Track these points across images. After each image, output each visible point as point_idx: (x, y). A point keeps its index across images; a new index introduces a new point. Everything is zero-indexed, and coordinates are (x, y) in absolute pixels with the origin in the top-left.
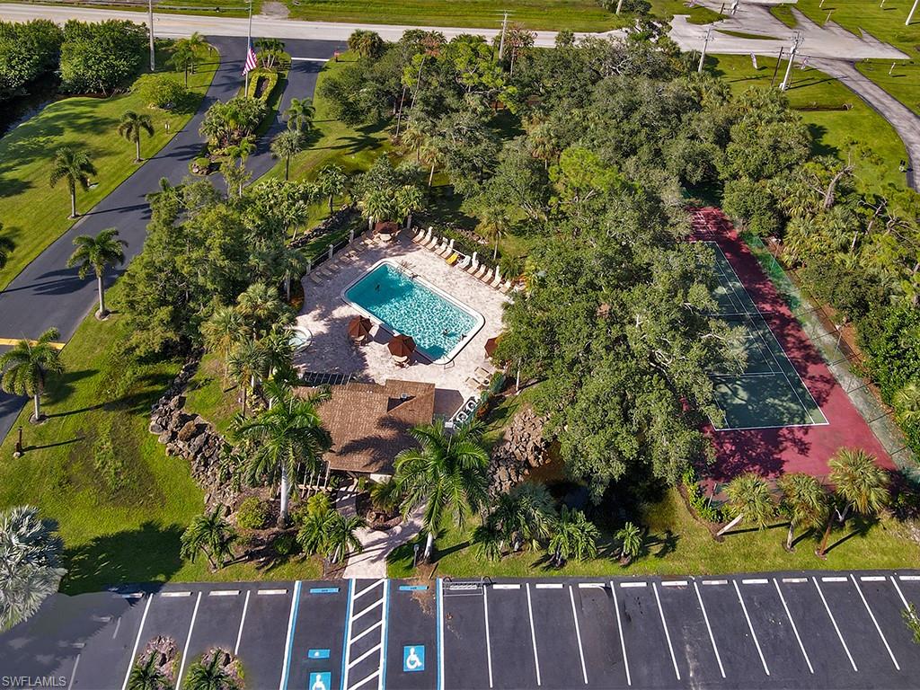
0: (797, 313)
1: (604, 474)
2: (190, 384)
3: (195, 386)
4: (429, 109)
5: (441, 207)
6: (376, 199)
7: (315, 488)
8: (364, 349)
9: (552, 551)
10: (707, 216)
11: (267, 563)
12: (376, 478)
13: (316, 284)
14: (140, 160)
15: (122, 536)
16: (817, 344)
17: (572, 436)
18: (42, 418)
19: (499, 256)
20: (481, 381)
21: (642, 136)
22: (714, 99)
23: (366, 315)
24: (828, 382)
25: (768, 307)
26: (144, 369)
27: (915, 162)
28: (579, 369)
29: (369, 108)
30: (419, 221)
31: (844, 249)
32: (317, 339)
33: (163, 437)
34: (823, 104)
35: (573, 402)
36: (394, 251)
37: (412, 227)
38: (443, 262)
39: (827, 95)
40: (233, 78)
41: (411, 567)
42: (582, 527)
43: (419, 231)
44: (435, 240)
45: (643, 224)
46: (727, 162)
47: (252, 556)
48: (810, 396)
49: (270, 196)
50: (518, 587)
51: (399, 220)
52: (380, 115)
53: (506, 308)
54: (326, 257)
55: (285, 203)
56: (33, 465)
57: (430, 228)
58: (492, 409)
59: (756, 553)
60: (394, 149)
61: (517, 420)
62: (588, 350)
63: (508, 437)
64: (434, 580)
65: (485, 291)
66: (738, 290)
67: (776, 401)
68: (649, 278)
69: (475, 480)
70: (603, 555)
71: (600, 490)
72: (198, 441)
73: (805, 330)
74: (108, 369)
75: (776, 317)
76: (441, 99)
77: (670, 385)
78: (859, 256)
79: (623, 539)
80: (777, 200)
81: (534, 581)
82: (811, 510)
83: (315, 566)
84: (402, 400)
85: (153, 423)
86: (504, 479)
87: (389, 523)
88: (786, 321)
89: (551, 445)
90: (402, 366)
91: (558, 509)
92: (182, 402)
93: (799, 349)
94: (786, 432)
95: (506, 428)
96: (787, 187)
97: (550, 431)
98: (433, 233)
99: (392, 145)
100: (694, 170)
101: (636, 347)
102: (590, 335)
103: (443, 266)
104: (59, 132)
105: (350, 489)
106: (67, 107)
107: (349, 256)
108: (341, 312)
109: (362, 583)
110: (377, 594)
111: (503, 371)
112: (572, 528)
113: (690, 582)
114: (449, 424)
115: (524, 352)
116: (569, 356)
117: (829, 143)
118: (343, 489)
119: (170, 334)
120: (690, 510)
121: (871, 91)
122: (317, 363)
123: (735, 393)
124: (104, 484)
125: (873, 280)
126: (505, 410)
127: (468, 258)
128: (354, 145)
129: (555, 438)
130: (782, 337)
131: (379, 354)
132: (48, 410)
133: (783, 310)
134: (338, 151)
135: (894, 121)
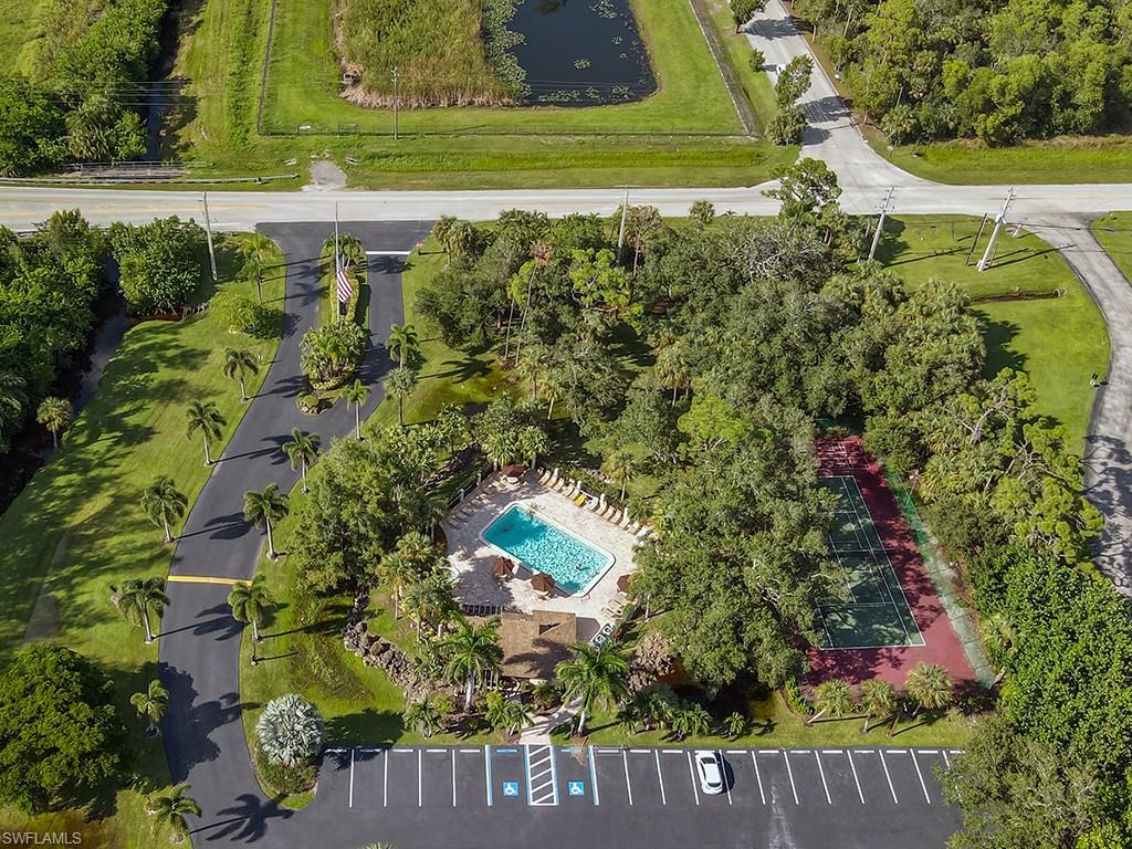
0: (923, 549)
1: (719, 679)
2: (367, 613)
3: (372, 615)
4: (543, 330)
5: (563, 444)
6: (501, 442)
7: (489, 688)
8: (508, 585)
9: (675, 729)
10: (849, 447)
11: (463, 734)
12: (535, 682)
13: (454, 527)
14: (247, 399)
15: (351, 717)
16: (935, 578)
17: (693, 652)
18: (260, 638)
19: (627, 496)
20: (615, 611)
21: (783, 363)
22: (878, 304)
23: (506, 555)
24: (936, 611)
25: (894, 543)
26: (323, 602)
27: (1115, 372)
28: (701, 602)
29: (473, 327)
30: (543, 462)
31: (980, 488)
32: (465, 576)
33: (358, 653)
34: (1029, 289)
35: (695, 628)
36: (523, 493)
37: (537, 467)
38: (571, 503)
39: (1038, 275)
40: (308, 286)
41: (569, 737)
42: (698, 715)
43: (544, 471)
44: (561, 482)
45: (768, 474)
46: (873, 392)
47: (451, 730)
48: (914, 622)
49: (400, 444)
50: (649, 751)
51: (525, 463)
52: (485, 335)
53: (636, 551)
54: (458, 501)
55: (415, 452)
56: (269, 671)
57: (556, 470)
58: (626, 632)
59: (838, 735)
60: (505, 374)
61: (647, 641)
62: (709, 588)
63: (639, 653)
64: (586, 746)
65: (614, 531)
66: (867, 527)
67: (882, 627)
68: (770, 526)
69: (617, 681)
70: (715, 734)
71: (714, 691)
72: (386, 655)
73: (926, 565)
74: (294, 601)
75: (901, 553)
76: (554, 316)
77: (777, 615)
78: (990, 497)
79: (730, 722)
80: (923, 434)
81: (660, 749)
82: (882, 705)
83: (498, 736)
84: (550, 626)
85: (346, 643)
86: (636, 682)
87: (548, 711)
88: (910, 556)
89: (676, 660)
90: (544, 599)
91: (680, 703)
92: (364, 628)
93: (916, 582)
94: (884, 651)
95: (638, 647)
96: (935, 421)
97: (675, 650)
98: (559, 474)
99: (502, 368)
100: (836, 404)
101: (751, 584)
102: (711, 577)
103: (571, 508)
104: (154, 368)
105: (515, 689)
106: (148, 336)
107: (480, 499)
108: (482, 552)
109: (533, 748)
110: (546, 753)
111: (634, 603)
112: (691, 713)
113: (781, 751)
114: (591, 644)
115: (654, 590)
116: (693, 593)
117: (1016, 349)
118: (509, 689)
119: (341, 574)
120: (789, 706)
121: (1098, 268)
122: (470, 597)
123: (845, 620)
124: (326, 684)
125: (994, 521)
126: (637, 633)
127: (595, 499)
128: (460, 371)
129: (679, 654)
130: (901, 572)
131: (522, 589)
132: (263, 633)
133: (910, 546)
134: (446, 379)
135: (1111, 315)
